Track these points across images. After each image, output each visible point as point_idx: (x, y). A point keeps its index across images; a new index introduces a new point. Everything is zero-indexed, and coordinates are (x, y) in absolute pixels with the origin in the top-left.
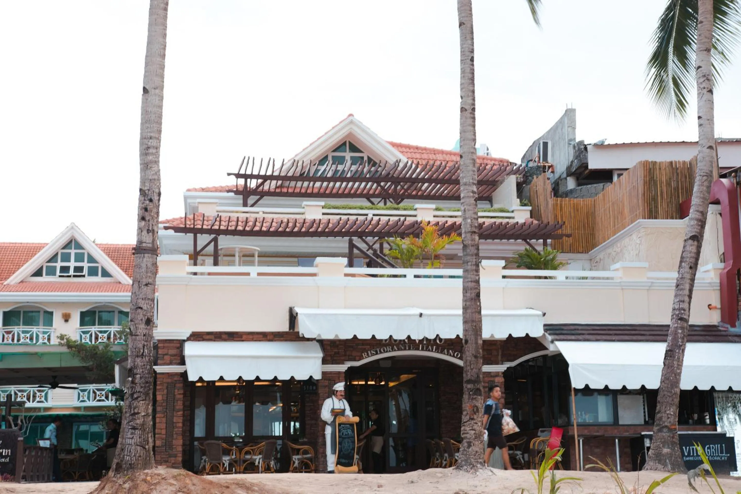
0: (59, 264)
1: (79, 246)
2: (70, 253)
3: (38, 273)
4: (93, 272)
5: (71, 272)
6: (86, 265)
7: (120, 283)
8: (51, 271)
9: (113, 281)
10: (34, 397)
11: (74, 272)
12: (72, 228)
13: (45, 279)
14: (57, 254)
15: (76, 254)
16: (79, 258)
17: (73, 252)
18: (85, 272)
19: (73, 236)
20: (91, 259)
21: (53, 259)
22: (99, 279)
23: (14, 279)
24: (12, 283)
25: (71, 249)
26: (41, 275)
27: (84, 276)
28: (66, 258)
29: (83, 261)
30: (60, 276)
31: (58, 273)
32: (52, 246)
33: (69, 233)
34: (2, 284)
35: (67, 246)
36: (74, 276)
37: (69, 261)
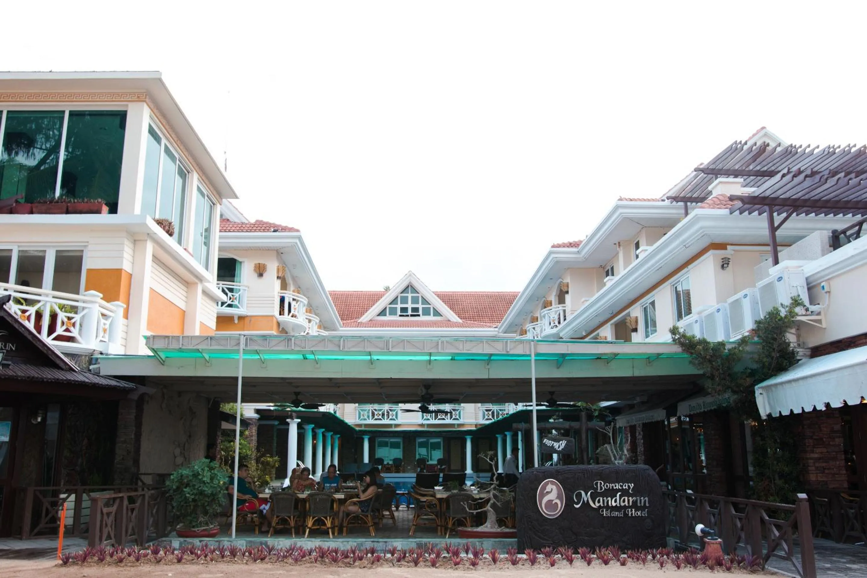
0: (399, 306)
1: (415, 291)
2: (407, 297)
3: (383, 313)
4: (426, 312)
5: (410, 312)
6: (420, 306)
7: (449, 321)
8: (393, 312)
9: (442, 319)
10: (383, 415)
11: (412, 312)
12: (410, 275)
13: (388, 318)
14: (397, 297)
15: (412, 297)
16: (415, 300)
17: (410, 295)
18: (420, 312)
19: (410, 283)
20: (425, 301)
21: (394, 301)
22: (431, 318)
23: (365, 318)
24: (364, 321)
25: (408, 293)
26: (385, 315)
27: (419, 315)
28: (404, 300)
29: (418, 303)
30: (400, 316)
31: (399, 313)
32: (394, 290)
33: (408, 279)
34: (356, 322)
35: (405, 290)
36: (412, 316)
37: (407, 303)
